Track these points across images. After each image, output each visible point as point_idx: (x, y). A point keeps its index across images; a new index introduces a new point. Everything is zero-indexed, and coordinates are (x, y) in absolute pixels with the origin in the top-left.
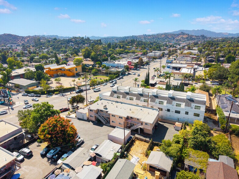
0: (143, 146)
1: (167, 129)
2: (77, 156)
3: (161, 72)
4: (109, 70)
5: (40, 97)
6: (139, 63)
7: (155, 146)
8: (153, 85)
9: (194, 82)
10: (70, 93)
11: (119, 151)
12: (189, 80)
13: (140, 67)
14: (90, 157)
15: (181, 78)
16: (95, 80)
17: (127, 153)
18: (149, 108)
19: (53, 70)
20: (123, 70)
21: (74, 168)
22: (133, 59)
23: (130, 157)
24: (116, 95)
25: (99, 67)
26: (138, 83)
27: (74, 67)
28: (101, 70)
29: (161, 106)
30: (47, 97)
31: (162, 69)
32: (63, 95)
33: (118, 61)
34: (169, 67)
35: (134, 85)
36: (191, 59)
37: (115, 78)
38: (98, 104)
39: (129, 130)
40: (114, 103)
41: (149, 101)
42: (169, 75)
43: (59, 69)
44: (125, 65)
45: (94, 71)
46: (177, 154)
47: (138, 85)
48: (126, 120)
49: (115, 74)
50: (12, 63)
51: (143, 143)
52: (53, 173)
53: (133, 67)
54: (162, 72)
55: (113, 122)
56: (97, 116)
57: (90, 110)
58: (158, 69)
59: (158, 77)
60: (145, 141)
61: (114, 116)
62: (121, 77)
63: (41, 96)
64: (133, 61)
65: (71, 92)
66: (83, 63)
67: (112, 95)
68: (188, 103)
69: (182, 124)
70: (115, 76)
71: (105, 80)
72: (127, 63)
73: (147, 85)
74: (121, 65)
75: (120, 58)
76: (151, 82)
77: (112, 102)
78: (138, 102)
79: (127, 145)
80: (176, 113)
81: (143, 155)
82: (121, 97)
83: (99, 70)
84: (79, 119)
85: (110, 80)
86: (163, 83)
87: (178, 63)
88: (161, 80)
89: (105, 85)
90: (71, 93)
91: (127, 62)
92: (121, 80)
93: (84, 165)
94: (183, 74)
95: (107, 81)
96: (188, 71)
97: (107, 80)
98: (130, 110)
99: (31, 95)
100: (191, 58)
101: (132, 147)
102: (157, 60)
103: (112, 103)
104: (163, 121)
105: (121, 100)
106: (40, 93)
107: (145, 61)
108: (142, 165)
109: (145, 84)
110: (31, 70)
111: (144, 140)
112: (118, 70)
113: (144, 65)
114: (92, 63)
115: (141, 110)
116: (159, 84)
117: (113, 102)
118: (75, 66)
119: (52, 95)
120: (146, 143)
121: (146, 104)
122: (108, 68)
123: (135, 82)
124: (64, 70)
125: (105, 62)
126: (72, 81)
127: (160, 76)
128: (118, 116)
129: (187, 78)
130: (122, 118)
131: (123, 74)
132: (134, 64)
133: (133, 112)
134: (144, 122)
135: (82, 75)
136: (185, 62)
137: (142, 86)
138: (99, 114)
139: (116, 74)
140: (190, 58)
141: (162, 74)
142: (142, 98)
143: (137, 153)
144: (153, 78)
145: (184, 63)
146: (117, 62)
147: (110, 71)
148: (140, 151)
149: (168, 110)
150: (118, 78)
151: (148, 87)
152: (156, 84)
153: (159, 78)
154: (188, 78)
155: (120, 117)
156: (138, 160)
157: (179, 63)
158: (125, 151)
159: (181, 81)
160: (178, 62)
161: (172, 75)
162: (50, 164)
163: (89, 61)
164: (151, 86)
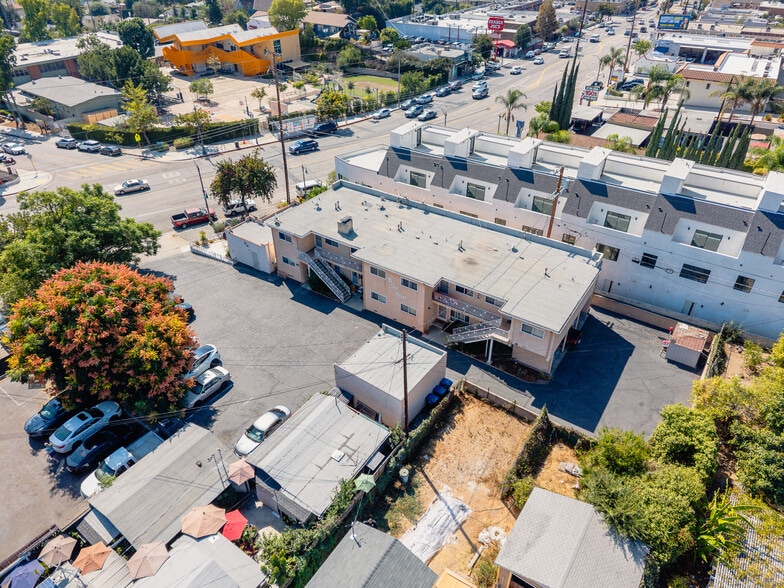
0: (495, 435)
1: (628, 349)
2: (163, 477)
3: (627, 71)
4: (408, 52)
5: (118, 154)
6: (537, 27)
7: (554, 442)
8: (586, 128)
9: (774, 120)
10: (233, 144)
11: (372, 466)
12: (756, 111)
13: (540, 47)
14: (227, 484)
15: (718, 101)
16: (347, 92)
17: (412, 474)
18: (552, 245)
19: (189, 47)
20: (466, 55)
21: (131, 541)
22: (516, 9)
23: (424, 491)
24: (405, 170)
25: (368, 40)
26: (519, 114)
27: (272, 36)
28: (378, 52)
29: (611, 238)
30: (145, 159)
31: (634, 55)
32: (204, 153)
33: (451, 18)
34: (663, 49)
35: (504, 122)
36: (765, 17)
37: (428, 90)
38: (319, 209)
39: (441, 354)
40: (392, 207)
41: (560, 207)
42: (664, 84)
43: (213, 44)
44: (479, 32)
45: (346, 54)
46: (674, 535)
47: (520, 125)
48: (433, 298)
49: (427, 71)
50: (38, 11)
51: (501, 417)
52: (35, 554)
53: (512, 44)
54: (632, 69)
55: (375, 296)
56: (309, 262)
57: (282, 236)
58: (618, 53)
59: (610, 92)
60: (513, 412)
61: (382, 274)
62: (453, 84)
63: (124, 150)
64: (515, 17)
65: (240, 143)
66: (306, 19)
67: (387, 170)
68: (762, 236)
69: (705, 334)
70: (428, 81)
71: (383, 97)
72: (487, 26)
73: (561, 124)
74: (462, 36)
75: (463, 7)
76: (581, 111)
77: (381, 203)
78: (507, 209)
79: (419, 430)
80: (687, 277)
81: (488, 491)
82: (429, 181)
83: (368, 54)
84: (241, 267)
85: (404, 97)
86: (630, 118)
87: (705, 33)
88: (622, 104)
89: (381, 118)
90: (237, 145)
91: (485, 24)
92: (453, 96)
93: (180, 534)
94: (731, 80)
95: (390, 101)
96: (754, 68)
97: (390, 95)
98: (461, 249)
99: (86, 147)
100: (766, 12)
101: (445, 436)
102: (615, 19)
103: (382, 209)
104: (614, 307)
105: (428, 194)
106: (118, 138)
107: (565, 21)
108: (474, 549)
109: (551, 119)
110: (103, 41)
111: (508, 407)
112: (445, 54)
113: (555, 38)
114: (342, 20)
115: (515, 250)
116: (612, 122)
117: (387, 204)
118: (273, 31)
119: (163, 151)
120: (515, 421)
121: (540, 221)
122: (403, 45)
123: (506, 110)
124: (233, 48)
125: (399, 20)
126: (254, 95)
127: (623, 86)
128: (395, 275)
129: (748, 97)
130: (414, 286)
131: (465, 71)
132: (515, 31)
133: (471, 262)
134: (518, 320)
135: (300, 70)
136: (738, 29)
137: (536, 128)
138: (317, 255)
139: (434, 72)
140: (762, 13)
141: (630, 78)
142: (527, 193)
143: (460, 477)
144: (590, 95)
145: (731, 35)
146: (445, 22)
147: (410, 59)
148: (479, 463)
149: (644, 259)
150: (442, 90)
151: (563, 134)
152: (599, 120)
153: (614, 94)
154: (755, 101)
155: (405, 283)
156: (461, 516)
157: (713, 33)
158: (404, 463)
159: (717, 114)
160: (706, 27)
161: (679, 85)
162: (53, 485)
163: (334, 11)
164: (578, 132)
